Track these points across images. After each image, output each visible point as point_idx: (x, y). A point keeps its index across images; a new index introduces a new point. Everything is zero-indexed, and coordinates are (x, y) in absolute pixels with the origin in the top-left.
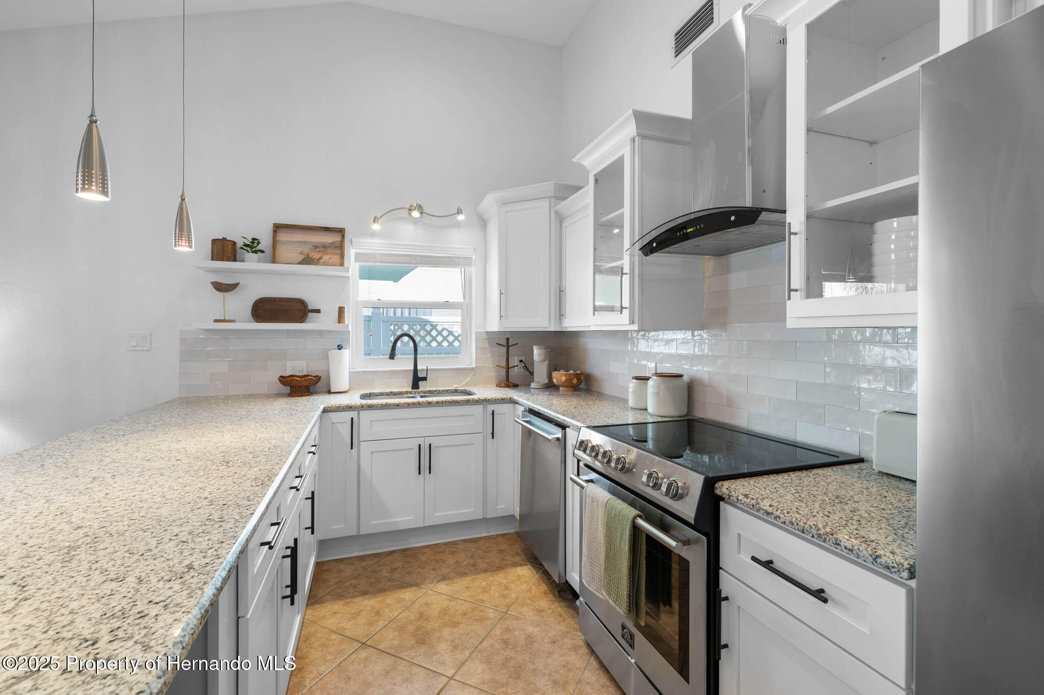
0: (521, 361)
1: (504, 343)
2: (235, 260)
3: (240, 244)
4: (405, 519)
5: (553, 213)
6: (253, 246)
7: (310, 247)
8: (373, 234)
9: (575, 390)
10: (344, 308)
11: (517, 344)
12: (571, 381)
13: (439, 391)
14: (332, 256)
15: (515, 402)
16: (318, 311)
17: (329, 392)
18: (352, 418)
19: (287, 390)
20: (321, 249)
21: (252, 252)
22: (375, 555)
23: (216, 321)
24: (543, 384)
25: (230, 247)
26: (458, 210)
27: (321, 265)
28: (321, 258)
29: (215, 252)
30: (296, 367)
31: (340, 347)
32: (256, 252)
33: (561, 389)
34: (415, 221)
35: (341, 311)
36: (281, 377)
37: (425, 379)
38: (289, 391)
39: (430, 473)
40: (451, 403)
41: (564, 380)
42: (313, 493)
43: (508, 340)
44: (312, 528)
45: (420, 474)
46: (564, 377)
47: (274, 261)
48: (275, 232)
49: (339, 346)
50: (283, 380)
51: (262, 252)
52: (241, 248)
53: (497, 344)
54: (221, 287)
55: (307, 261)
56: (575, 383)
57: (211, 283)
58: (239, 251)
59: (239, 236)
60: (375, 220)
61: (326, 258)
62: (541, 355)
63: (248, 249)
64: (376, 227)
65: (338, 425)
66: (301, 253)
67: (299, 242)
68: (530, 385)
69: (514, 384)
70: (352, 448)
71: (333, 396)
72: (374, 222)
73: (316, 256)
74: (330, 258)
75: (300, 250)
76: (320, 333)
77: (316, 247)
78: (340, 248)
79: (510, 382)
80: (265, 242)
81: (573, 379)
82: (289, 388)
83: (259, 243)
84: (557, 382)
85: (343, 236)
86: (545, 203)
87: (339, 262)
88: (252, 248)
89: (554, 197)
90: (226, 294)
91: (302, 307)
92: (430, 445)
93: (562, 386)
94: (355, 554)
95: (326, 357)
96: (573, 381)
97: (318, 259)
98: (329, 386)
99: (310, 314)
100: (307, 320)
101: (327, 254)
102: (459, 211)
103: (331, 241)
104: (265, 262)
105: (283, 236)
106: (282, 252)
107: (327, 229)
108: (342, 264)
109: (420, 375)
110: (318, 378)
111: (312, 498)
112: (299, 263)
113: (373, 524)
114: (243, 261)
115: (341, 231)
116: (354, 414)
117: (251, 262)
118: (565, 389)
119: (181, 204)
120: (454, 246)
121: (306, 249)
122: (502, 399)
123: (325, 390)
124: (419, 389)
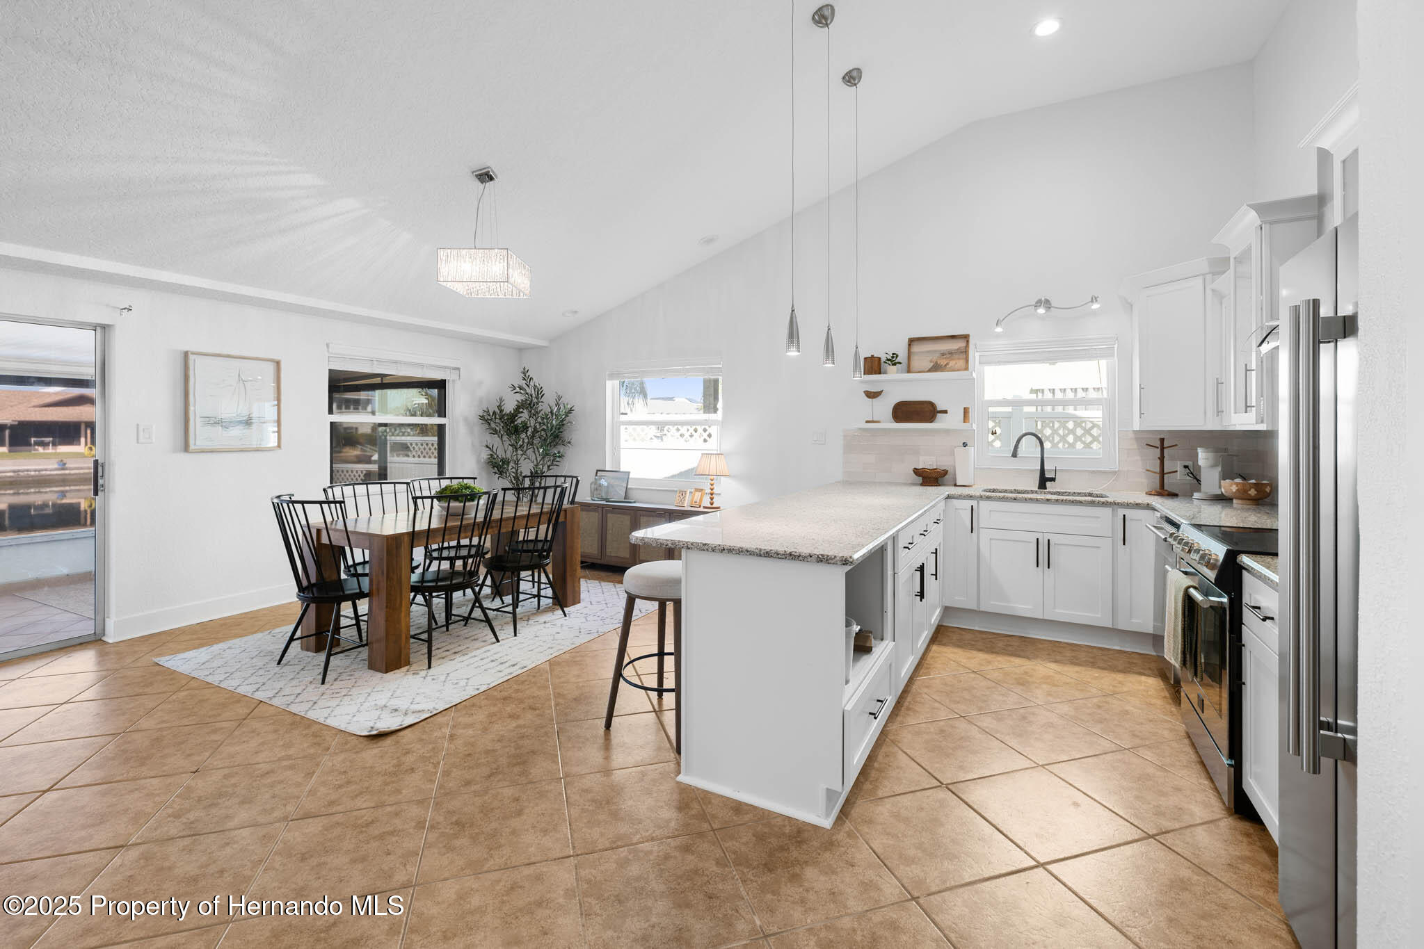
0: (1186, 467)
1: (1158, 444)
2: (880, 373)
3: (883, 359)
4: (1024, 607)
5: (1209, 292)
6: (893, 360)
7: (938, 354)
8: (998, 336)
9: (1258, 505)
10: (968, 408)
11: (1176, 445)
12: (1245, 491)
13: (1070, 493)
14: (957, 361)
15: (1154, 509)
16: (945, 412)
17: (955, 485)
18: (972, 506)
19: (920, 480)
20: (948, 356)
21: (893, 365)
22: (994, 633)
23: (867, 422)
24: (1212, 495)
25: (876, 362)
26: (1092, 298)
27: (948, 371)
28: (947, 364)
29: (866, 367)
30: (928, 462)
31: (965, 445)
32: (894, 364)
33: (1235, 501)
34: (1042, 318)
35: (966, 411)
36: (915, 468)
37: (1053, 480)
38: (921, 481)
39: (1049, 567)
40: (1073, 502)
41: (1234, 490)
42: (936, 549)
43: (1162, 440)
44: (936, 575)
45: (1038, 566)
46: (1235, 486)
47: (909, 371)
48: (909, 345)
49: (964, 443)
50: (917, 472)
51: (900, 363)
52: (885, 362)
53: (1147, 445)
54: (871, 395)
55: (936, 368)
56: (1253, 495)
57: (864, 392)
58: (882, 364)
59: (882, 353)
60: (998, 323)
61: (952, 363)
62: (1207, 459)
63: (890, 362)
64: (999, 330)
65: (960, 511)
66: (931, 362)
67: (928, 352)
68: (1193, 495)
69: (1169, 492)
70: (972, 532)
71: (957, 488)
72: (997, 325)
73: (943, 362)
74: (956, 363)
75: (929, 358)
76: (947, 431)
77: (943, 354)
78: (965, 352)
79: (1166, 490)
80: (902, 357)
81: (1250, 490)
82: (921, 478)
83: (897, 356)
84: (1226, 492)
85: (968, 341)
86: (1199, 280)
87: (964, 367)
88: (892, 362)
89: (1209, 273)
90: (874, 400)
91: (931, 408)
92: (1049, 540)
93: (1236, 498)
94: (977, 628)
95: (952, 454)
96: (1250, 492)
97: (946, 365)
98: (955, 479)
99: (939, 415)
100: (936, 420)
101: (953, 360)
102: (1094, 299)
103: (957, 348)
104: (902, 373)
105: (916, 348)
106: (916, 363)
107: (953, 337)
108: (967, 369)
109: (1047, 475)
110: (946, 472)
111: (936, 553)
112: (929, 371)
113: (991, 604)
114: (885, 373)
115: (966, 337)
116: (974, 503)
117: (892, 373)
118: (1240, 501)
119: (856, 351)
120: (1090, 337)
121: (935, 357)
122: (1137, 504)
123: (953, 483)
124: (1046, 489)
